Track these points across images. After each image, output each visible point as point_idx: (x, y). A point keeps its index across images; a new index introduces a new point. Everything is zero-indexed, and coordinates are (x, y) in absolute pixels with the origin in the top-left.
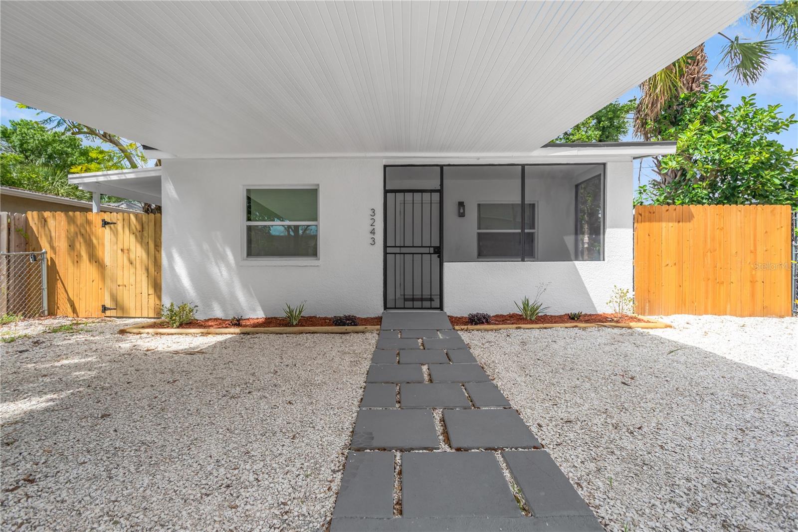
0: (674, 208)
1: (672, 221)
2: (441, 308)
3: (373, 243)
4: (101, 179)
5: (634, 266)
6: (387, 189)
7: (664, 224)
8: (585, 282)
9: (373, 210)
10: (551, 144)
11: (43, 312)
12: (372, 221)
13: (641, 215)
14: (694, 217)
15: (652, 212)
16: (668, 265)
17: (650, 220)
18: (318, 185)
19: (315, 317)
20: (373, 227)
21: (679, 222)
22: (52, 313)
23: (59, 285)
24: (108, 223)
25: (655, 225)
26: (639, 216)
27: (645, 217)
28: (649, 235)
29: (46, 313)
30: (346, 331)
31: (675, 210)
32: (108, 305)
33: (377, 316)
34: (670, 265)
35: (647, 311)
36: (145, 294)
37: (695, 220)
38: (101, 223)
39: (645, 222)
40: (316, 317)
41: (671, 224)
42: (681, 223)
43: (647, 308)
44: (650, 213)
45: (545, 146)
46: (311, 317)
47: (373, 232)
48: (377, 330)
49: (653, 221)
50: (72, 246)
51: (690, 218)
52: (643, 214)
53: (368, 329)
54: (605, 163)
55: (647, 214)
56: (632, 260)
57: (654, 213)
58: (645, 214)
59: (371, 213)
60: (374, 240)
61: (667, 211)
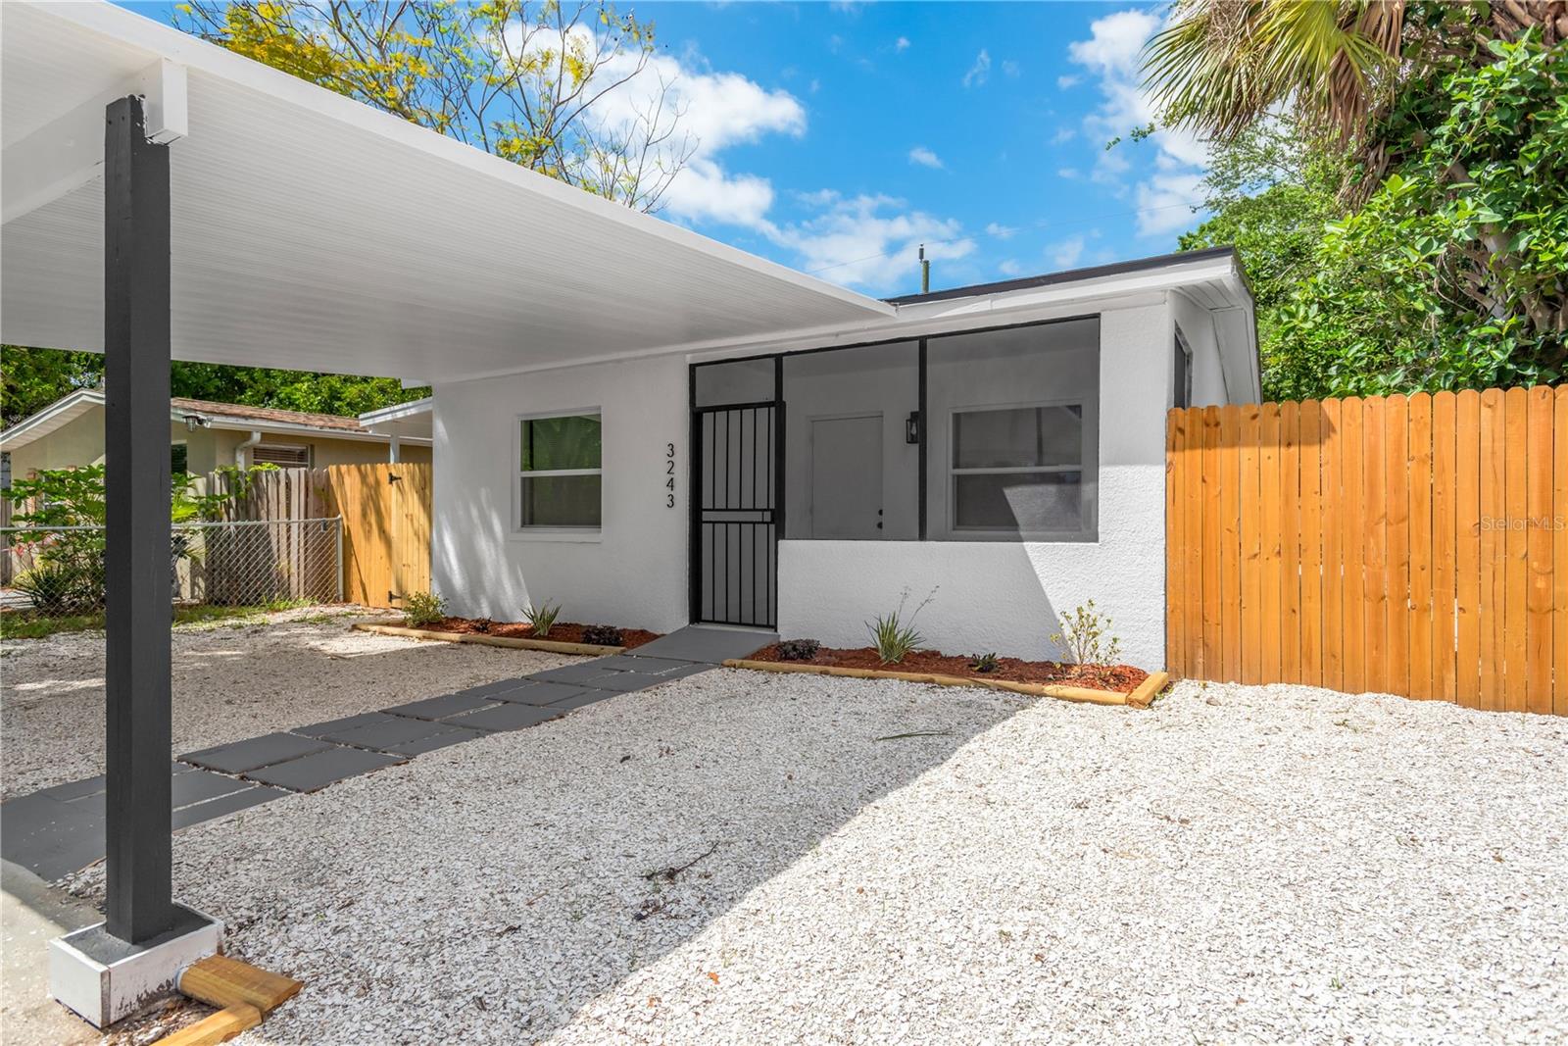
0: (1276, 409)
1: (1267, 443)
2: (776, 626)
3: (669, 503)
4: (400, 415)
6: (695, 406)
7: (1246, 454)
8: (1047, 591)
9: (670, 445)
11: (338, 598)
12: (670, 465)
13: (1182, 431)
14: (1334, 431)
15: (1213, 424)
16: (1257, 555)
17: (1208, 444)
20: (672, 476)
21: (1289, 445)
22: (347, 600)
23: (354, 563)
24: (396, 479)
25: (1223, 456)
26: (1178, 434)
27: (1193, 435)
28: (1204, 481)
29: (341, 598)
31: (1278, 414)
32: (394, 593)
34: (1264, 555)
35: (1200, 667)
36: (427, 579)
37: (1336, 437)
38: (388, 478)
39: (1192, 447)
41: (1265, 452)
42: (1294, 449)
43: (1201, 660)
44: (1208, 425)
47: (670, 484)
49: (1215, 446)
50: (364, 515)
51: (1323, 431)
52: (1187, 430)
54: (1098, 314)
55: (1199, 427)
56: (1162, 542)
57: (1217, 425)
58: (1194, 429)
59: (667, 450)
60: (671, 498)
61: (1254, 418)
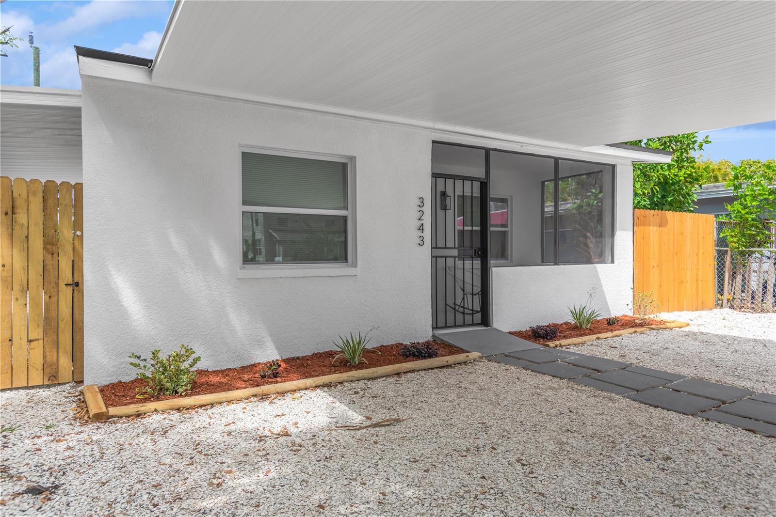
1: (656, 226)
3: (421, 243)
7: (652, 228)
8: (603, 286)
9: (422, 199)
13: (639, 219)
14: (668, 222)
16: (654, 267)
17: (644, 224)
18: (354, 158)
25: (647, 229)
27: (641, 221)
28: (643, 239)
30: (447, 364)
31: (658, 215)
37: (668, 225)
39: (641, 225)
41: (655, 229)
42: (661, 228)
44: (644, 217)
54: (614, 165)
55: (642, 218)
56: (632, 263)
57: (646, 217)
58: (641, 218)
59: (418, 202)
60: (422, 239)
61: (654, 215)
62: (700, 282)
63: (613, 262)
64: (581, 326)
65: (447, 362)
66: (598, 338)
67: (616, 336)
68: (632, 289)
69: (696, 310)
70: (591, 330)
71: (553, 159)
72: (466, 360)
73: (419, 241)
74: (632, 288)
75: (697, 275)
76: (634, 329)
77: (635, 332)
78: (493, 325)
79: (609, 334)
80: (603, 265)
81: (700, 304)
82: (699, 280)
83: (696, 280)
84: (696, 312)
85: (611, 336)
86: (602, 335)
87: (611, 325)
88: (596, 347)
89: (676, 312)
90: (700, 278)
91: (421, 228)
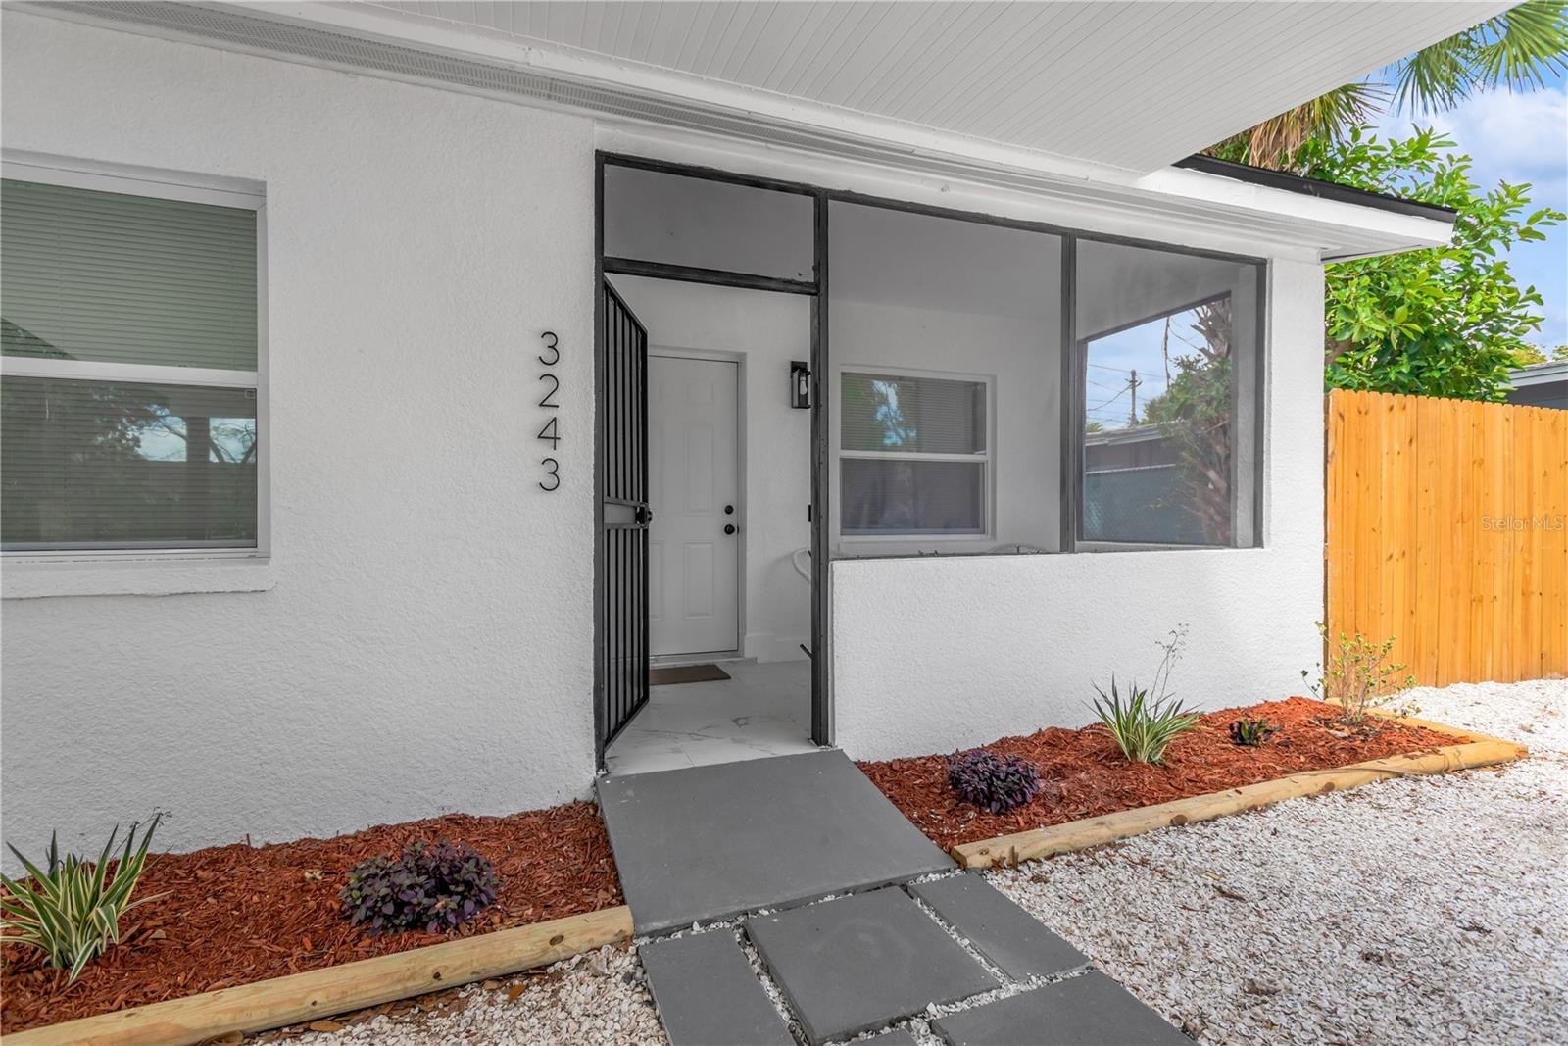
0: (1403, 402)
2: (819, 733)
3: (550, 482)
5: (1326, 561)
6: (605, 254)
7: (1385, 447)
10: (1200, 162)
12: (543, 388)
13: (1342, 417)
15: (1363, 412)
16: (1391, 556)
18: (259, 189)
19: (243, 850)
20: (550, 413)
21: (1411, 441)
25: (1370, 448)
26: (1339, 420)
27: (1350, 422)
28: (1358, 475)
30: (438, 985)
31: (1405, 407)
33: (569, 800)
34: (1395, 557)
39: (1349, 436)
40: (248, 847)
41: (1397, 447)
42: (1415, 445)
44: (1360, 413)
45: (1181, 164)
46: (214, 858)
47: (550, 433)
48: (622, 943)
52: (1346, 416)
53: (572, 942)
54: (1265, 260)
55: (1354, 414)
56: (1322, 545)
57: (1366, 413)
58: (1352, 415)
59: (540, 348)
60: (553, 468)
61: (1391, 408)
62: (1535, 600)
63: (1258, 542)
64: (1133, 752)
65: (437, 976)
66: (1179, 822)
67: (1254, 808)
68: (1319, 625)
69: (1523, 679)
70: (1166, 767)
71: (1060, 237)
72: (546, 959)
73: (541, 475)
74: (1321, 621)
75: (1527, 581)
76: (1323, 777)
77: (1329, 788)
78: (834, 740)
79: (1223, 801)
80: (1227, 551)
81: (1535, 658)
82: (1532, 593)
83: (1523, 594)
84: (1524, 684)
85: (1235, 808)
86: (1194, 806)
87: (1243, 743)
88: (1158, 877)
89: (1462, 685)
90: (1535, 588)
91: (548, 434)
